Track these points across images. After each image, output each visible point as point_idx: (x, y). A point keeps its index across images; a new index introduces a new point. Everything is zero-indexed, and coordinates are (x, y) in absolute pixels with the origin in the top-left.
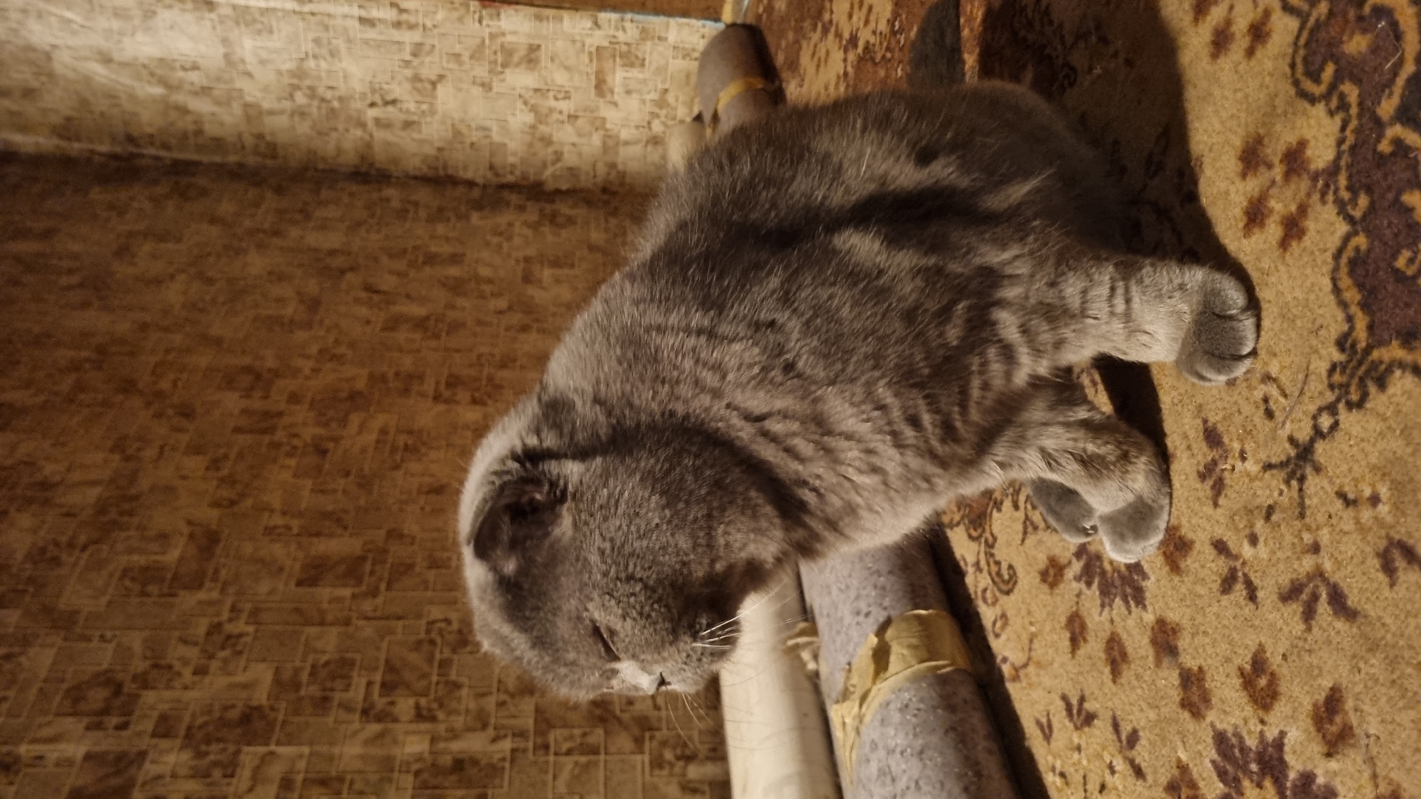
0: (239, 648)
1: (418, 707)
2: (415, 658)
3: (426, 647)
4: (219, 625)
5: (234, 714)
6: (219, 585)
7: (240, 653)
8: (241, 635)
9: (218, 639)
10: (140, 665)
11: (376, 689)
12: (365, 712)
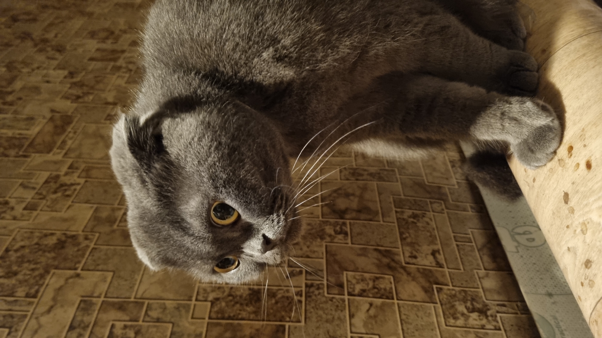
0: (68, 193)
4: (58, 177)
6: (64, 151)
7: (68, 196)
8: (72, 185)
9: (53, 186)
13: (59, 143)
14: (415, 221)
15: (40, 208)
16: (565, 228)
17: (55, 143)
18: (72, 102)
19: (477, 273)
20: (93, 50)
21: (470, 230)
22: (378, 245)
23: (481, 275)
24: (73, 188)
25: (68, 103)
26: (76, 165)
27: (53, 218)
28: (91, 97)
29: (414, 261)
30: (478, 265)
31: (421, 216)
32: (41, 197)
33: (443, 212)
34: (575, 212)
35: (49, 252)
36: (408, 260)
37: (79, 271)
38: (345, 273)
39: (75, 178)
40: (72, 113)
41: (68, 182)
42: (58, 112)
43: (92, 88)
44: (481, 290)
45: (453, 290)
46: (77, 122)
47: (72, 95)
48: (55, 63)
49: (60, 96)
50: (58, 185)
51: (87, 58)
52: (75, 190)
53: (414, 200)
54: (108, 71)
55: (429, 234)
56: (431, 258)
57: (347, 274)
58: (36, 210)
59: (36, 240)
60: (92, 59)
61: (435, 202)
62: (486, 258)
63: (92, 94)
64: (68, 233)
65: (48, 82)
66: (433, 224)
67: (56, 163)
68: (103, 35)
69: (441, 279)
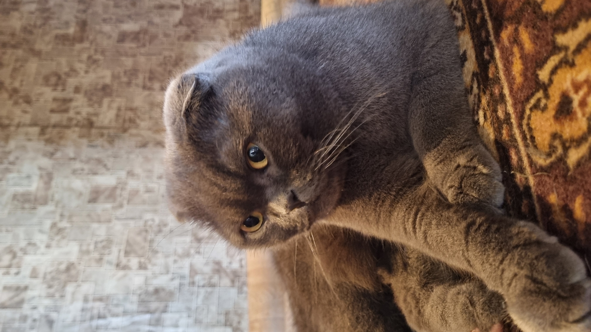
1: (140, 263)
2: (139, 239)
3: (144, 234)
5: (63, 267)
10: (23, 244)
11: (122, 254)
12: (118, 265)
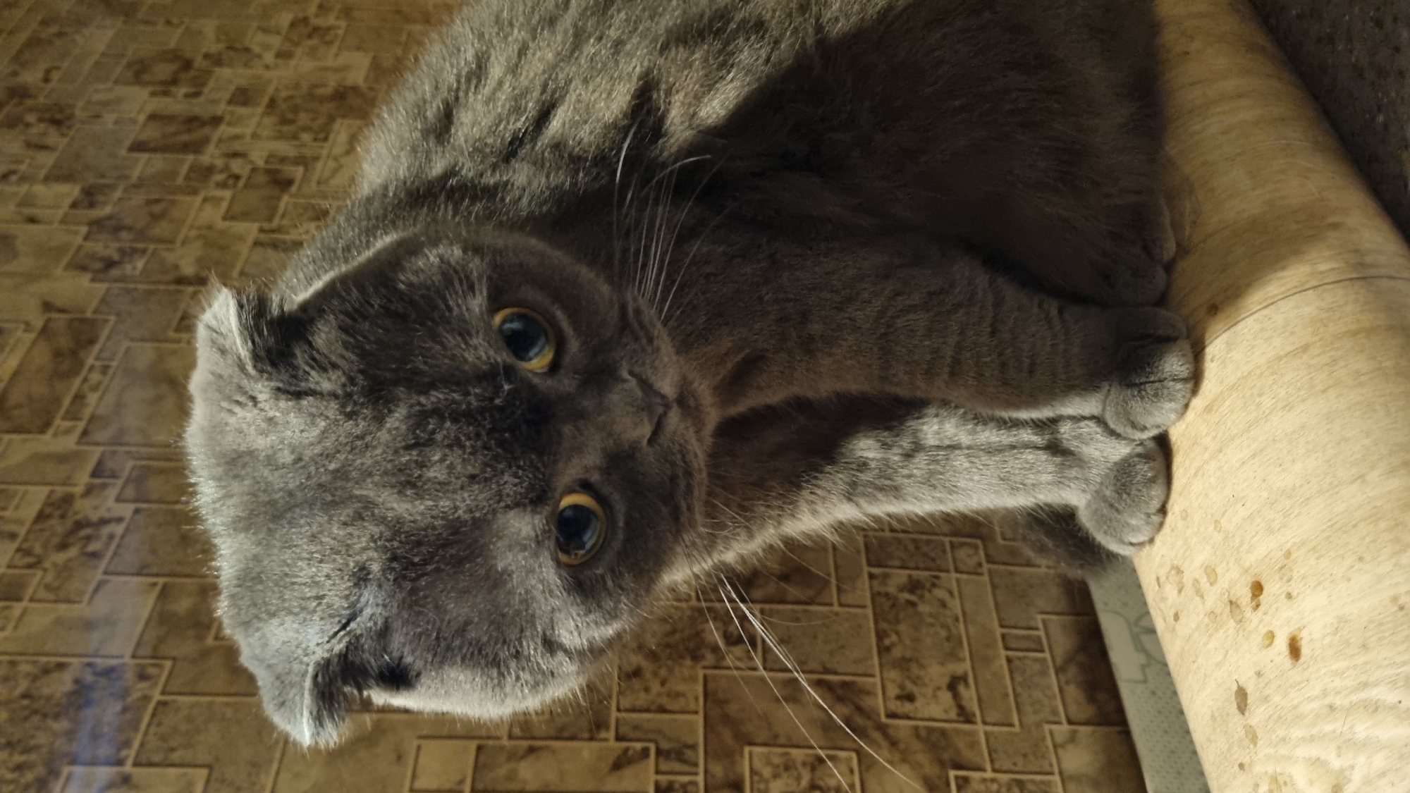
13: (66, 402)
14: (913, 598)
15: (29, 592)
16: (1236, 768)
17: (57, 400)
18: (93, 280)
19: (1051, 733)
20: (142, 118)
21: (1039, 617)
22: (827, 671)
23: (1059, 739)
24: (106, 530)
25: (85, 280)
26: (110, 465)
27: (60, 622)
28: (140, 264)
29: (907, 707)
30: (1055, 712)
31: (928, 585)
32: (30, 560)
33: (979, 570)
34: (1260, 743)
35: (56, 717)
36: (895, 706)
37: (128, 768)
38: (747, 750)
39: (110, 502)
40: (95, 312)
41: (94, 517)
42: (61, 311)
43: (142, 235)
44: (1056, 778)
45: (993, 780)
46: (109, 338)
47: (93, 257)
48: (47, 160)
49: (64, 262)
50: (69, 523)
51: (128, 143)
52: (111, 537)
53: (914, 541)
54: (180, 181)
55: (943, 633)
56: (946, 696)
57: (751, 754)
58: (19, 599)
59: (23, 685)
60: (139, 147)
61: (963, 544)
62: (1073, 691)
63: (144, 251)
64: (98, 661)
65: (32, 220)
66: (955, 604)
67: (62, 458)
68: (164, 70)
69: (968, 755)
